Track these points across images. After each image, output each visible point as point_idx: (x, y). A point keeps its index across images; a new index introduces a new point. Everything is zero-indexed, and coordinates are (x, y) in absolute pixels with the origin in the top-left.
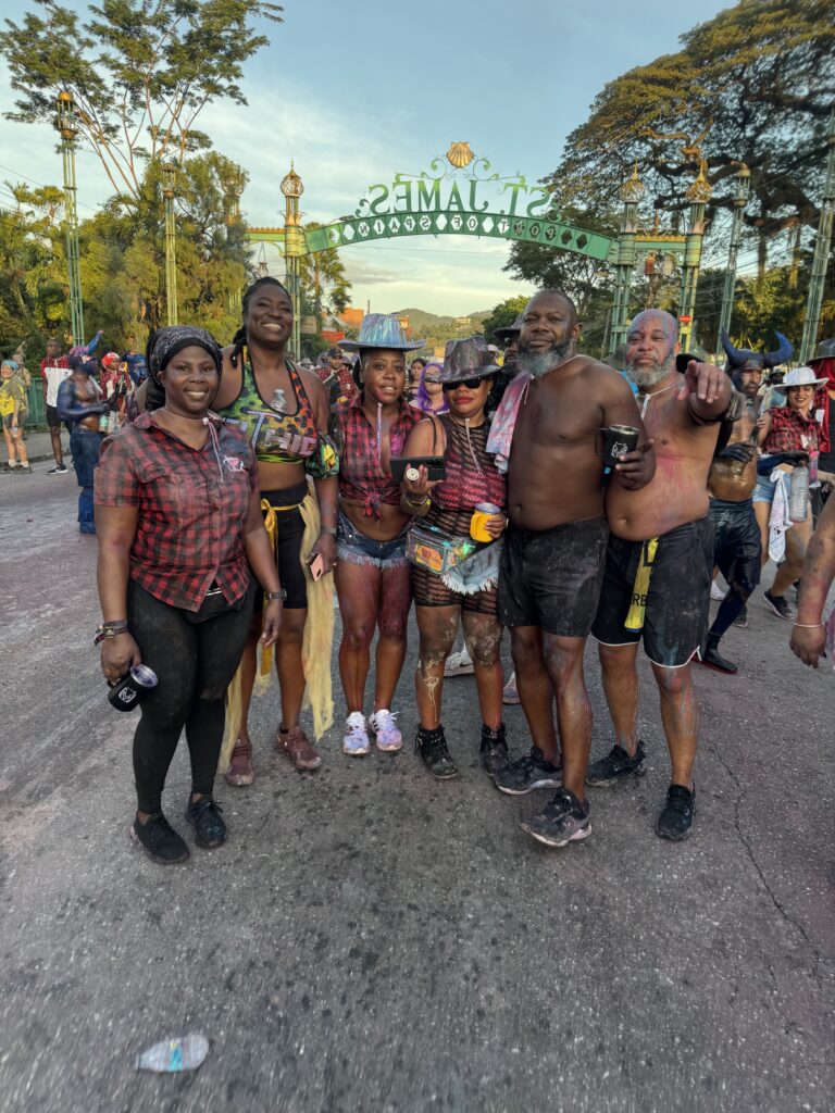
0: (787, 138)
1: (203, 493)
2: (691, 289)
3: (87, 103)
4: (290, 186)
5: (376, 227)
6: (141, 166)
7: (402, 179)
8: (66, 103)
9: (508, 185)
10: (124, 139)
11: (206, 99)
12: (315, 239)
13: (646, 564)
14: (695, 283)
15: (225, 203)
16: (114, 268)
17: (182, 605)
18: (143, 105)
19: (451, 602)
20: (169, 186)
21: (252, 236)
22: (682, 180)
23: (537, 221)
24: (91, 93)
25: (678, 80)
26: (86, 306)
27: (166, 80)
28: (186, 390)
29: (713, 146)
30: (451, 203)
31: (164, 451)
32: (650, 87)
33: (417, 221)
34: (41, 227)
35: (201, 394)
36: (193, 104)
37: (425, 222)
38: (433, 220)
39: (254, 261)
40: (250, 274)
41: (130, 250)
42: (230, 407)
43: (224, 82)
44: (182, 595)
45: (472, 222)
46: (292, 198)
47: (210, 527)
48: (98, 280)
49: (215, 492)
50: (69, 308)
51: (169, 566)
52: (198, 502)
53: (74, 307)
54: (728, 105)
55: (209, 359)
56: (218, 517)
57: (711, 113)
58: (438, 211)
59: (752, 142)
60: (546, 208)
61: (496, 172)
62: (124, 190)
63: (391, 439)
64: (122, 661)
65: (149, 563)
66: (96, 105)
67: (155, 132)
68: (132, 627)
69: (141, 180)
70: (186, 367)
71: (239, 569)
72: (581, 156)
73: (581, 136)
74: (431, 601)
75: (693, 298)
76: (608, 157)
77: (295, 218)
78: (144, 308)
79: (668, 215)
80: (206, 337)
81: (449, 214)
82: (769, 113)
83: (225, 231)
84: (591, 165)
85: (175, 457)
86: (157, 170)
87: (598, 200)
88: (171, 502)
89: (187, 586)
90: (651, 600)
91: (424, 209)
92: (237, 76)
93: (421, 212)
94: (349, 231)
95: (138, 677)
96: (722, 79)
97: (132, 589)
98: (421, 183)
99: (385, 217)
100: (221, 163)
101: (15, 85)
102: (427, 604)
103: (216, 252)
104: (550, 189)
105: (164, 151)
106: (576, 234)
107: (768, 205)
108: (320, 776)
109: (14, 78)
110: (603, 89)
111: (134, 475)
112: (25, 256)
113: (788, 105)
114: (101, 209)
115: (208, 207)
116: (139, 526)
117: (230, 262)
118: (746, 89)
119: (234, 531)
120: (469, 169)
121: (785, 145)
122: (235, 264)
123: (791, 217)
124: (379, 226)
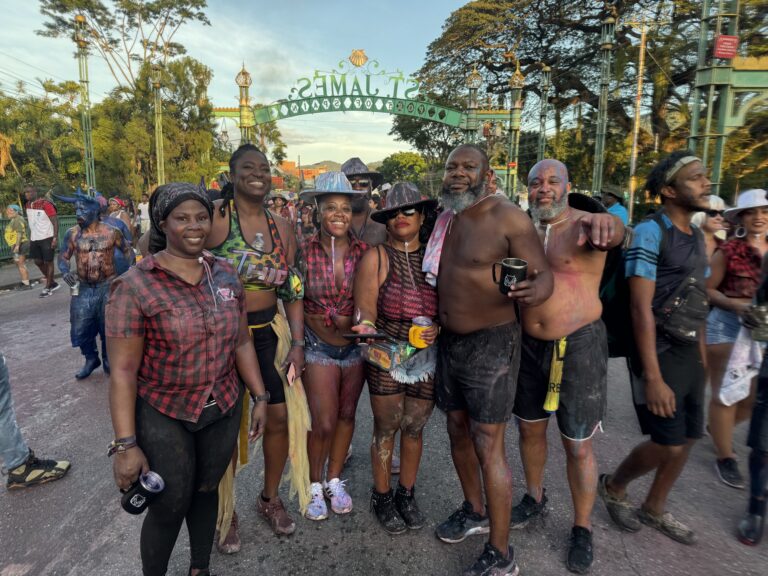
0: (568, 47)
1: (200, 322)
2: (515, 145)
3: (96, 24)
4: (242, 79)
5: (303, 107)
6: (136, 67)
7: (320, 74)
8: (80, 23)
9: (391, 78)
10: (123, 47)
11: (182, 21)
12: (261, 115)
13: (559, 359)
14: (518, 140)
15: (197, 91)
16: (117, 136)
17: (183, 417)
18: (137, 25)
19: (398, 392)
20: (157, 80)
21: (216, 113)
22: (503, 74)
23: (411, 102)
24: (99, 17)
25: (498, 10)
26: (97, 163)
27: (154, 8)
28: (185, 237)
29: (522, 52)
30: (353, 90)
31: (166, 288)
32: (481, 15)
33: (331, 102)
34: (64, 110)
35: (197, 239)
36: (172, 24)
37: (337, 103)
38: (342, 102)
39: (218, 130)
40: (216, 139)
41: (129, 124)
42: (219, 248)
43: (194, 10)
44: (183, 409)
45: (369, 103)
46: (244, 88)
47: (207, 350)
48: (106, 145)
49: (211, 320)
50: (85, 165)
51: (171, 386)
52: (196, 330)
53: (87, 164)
54: (530, 26)
55: (204, 210)
56: (213, 341)
57: (519, 31)
58: (345, 96)
59: (547, 50)
60: (416, 93)
61: (383, 69)
62: (124, 83)
63: (344, 263)
64: (132, 472)
65: (155, 383)
66: (102, 25)
67: (146, 43)
68: (140, 441)
69: (136, 76)
70: (185, 218)
71: (231, 381)
72: (437, 59)
73: (436, 45)
74: (381, 391)
75: (517, 151)
76: (455, 60)
77: (247, 100)
78: (140, 164)
79: (496, 96)
80: (200, 192)
81: (352, 97)
82: (556, 31)
83: (197, 110)
84: (444, 64)
85: (175, 293)
86: (147, 70)
87: (450, 87)
88: (173, 332)
89: (187, 401)
90: (565, 387)
91: (336, 94)
92: (203, 6)
93: (333, 97)
94: (284, 110)
95: (146, 484)
96: (526, 9)
97: (140, 406)
98: (333, 77)
99: (309, 100)
100: (194, 64)
101: (43, 12)
102: (379, 394)
103: (191, 125)
104: (419, 80)
105: (152, 56)
106: (438, 110)
107: (560, 89)
108: (295, 539)
109: (42, 7)
110: (449, 16)
111: (140, 310)
112: (51, 129)
113: (569, 26)
114: (107, 96)
115: (185, 94)
116: (145, 353)
117: (201, 131)
118: (541, 17)
119: (227, 350)
120: (365, 67)
121: (567, 51)
122: (206, 133)
123: (574, 97)
124: (305, 106)
